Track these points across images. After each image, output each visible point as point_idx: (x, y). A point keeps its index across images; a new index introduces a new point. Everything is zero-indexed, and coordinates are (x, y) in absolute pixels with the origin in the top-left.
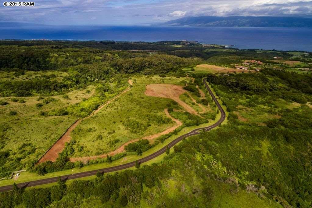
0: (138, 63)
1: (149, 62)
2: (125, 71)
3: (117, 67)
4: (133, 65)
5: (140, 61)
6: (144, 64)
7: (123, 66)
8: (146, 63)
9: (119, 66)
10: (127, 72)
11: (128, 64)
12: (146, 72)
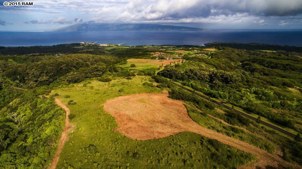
0: (51, 66)
1: (65, 63)
2: (35, 80)
3: (18, 77)
4: (45, 70)
5: (53, 64)
6: (60, 67)
7: (28, 74)
8: (61, 65)
9: (20, 74)
10: (38, 80)
11: (36, 69)
12: (70, 77)
